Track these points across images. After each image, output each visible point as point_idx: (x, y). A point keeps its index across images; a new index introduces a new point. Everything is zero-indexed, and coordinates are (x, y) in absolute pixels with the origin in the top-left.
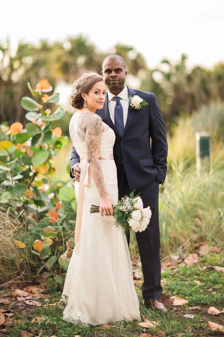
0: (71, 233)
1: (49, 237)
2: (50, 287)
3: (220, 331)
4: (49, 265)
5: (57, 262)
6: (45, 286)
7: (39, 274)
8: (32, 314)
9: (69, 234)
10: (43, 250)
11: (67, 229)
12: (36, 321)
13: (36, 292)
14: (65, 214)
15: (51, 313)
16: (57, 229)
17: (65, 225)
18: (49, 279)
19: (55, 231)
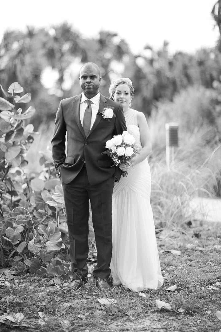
0: (41, 220)
1: (21, 225)
2: (20, 270)
3: (166, 309)
4: (19, 250)
5: (26, 247)
6: (16, 269)
7: (11, 258)
8: (3, 293)
9: (39, 221)
10: (14, 236)
11: (37, 217)
12: (5, 300)
13: (8, 274)
14: (35, 203)
15: (19, 293)
16: (28, 217)
17: (35, 214)
18: (20, 262)
19: (26, 220)
